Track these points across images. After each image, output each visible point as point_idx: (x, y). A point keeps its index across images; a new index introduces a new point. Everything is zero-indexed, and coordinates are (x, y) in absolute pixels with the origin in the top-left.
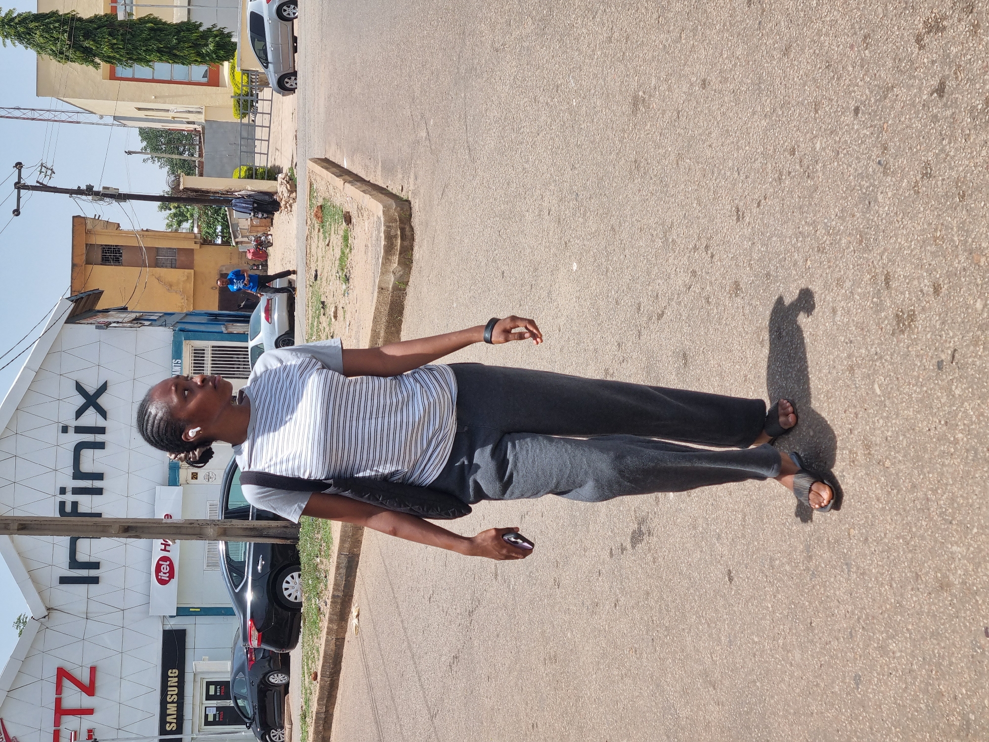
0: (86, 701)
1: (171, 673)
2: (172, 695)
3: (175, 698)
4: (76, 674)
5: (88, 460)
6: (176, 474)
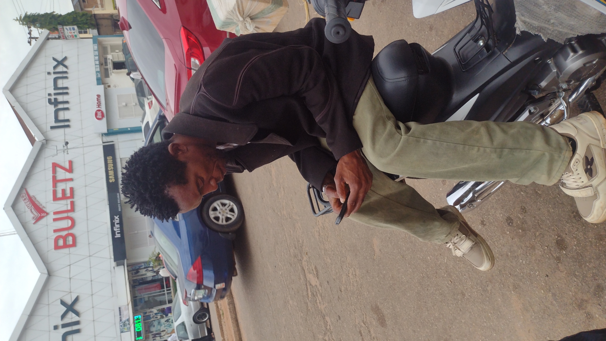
0: (68, 175)
1: (109, 158)
2: (110, 167)
3: (112, 168)
4: (62, 164)
5: (60, 83)
6: (100, 81)
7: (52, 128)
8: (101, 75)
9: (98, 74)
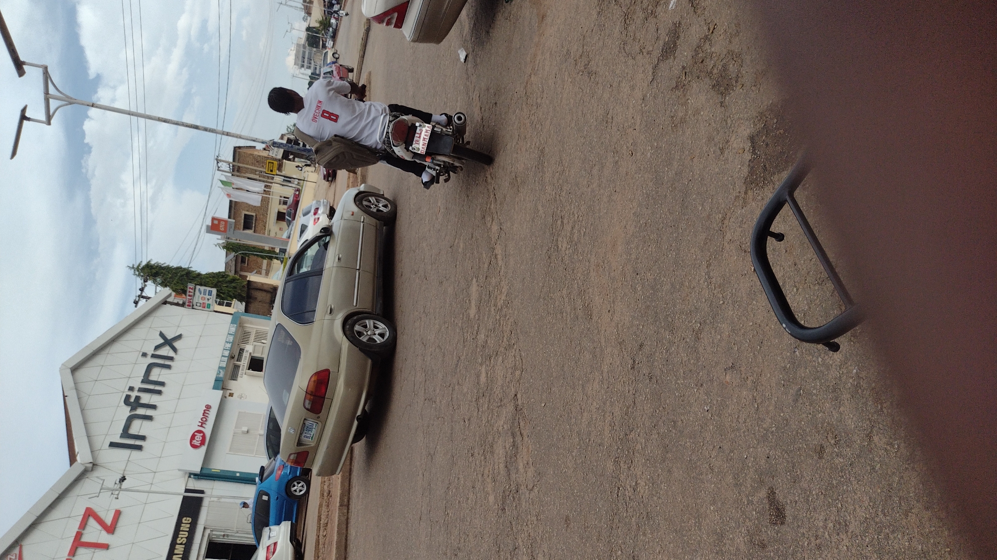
0: (103, 537)
1: (185, 520)
2: (182, 538)
3: (185, 540)
4: (102, 515)
5: (156, 375)
6: (220, 384)
7: (113, 445)
8: (225, 375)
9: (220, 372)
